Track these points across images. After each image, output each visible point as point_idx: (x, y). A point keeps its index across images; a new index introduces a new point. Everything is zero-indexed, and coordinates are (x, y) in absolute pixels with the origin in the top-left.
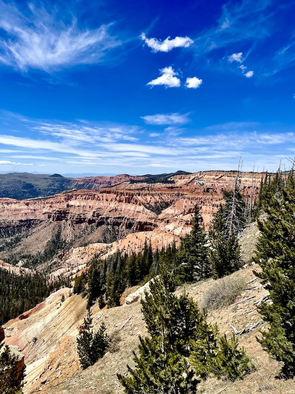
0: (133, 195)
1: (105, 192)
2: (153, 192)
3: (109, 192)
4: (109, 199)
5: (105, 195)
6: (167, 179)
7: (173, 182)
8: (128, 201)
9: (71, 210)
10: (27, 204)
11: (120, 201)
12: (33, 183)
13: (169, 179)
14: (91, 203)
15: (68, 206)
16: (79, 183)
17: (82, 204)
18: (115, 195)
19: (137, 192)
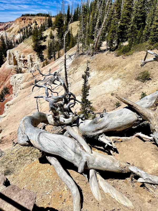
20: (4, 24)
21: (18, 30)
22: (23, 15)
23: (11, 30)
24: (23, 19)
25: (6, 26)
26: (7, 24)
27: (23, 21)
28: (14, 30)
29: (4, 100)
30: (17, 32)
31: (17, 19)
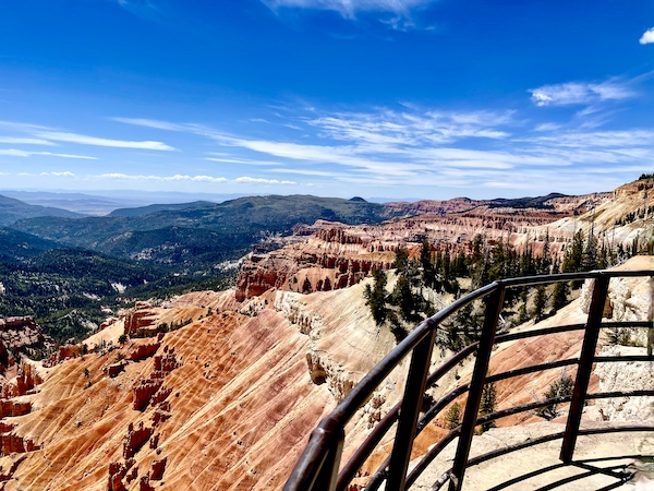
0: (505, 221)
1: (467, 216)
2: (530, 218)
3: (473, 216)
4: (474, 225)
5: (468, 219)
6: (541, 202)
7: (552, 207)
8: (499, 227)
9: (430, 235)
10: (365, 230)
11: (489, 227)
12: (334, 209)
13: (545, 204)
14: (453, 228)
15: (426, 230)
16: (396, 210)
17: (442, 228)
18: (481, 220)
19: (508, 216)
20: (575, 200)
21: (618, 217)
22: (643, 177)
23: (595, 216)
24: (641, 188)
25: (579, 204)
26: (582, 201)
27: (641, 194)
28: (603, 217)
29: (554, 415)
30: (613, 221)
31: (622, 188)
